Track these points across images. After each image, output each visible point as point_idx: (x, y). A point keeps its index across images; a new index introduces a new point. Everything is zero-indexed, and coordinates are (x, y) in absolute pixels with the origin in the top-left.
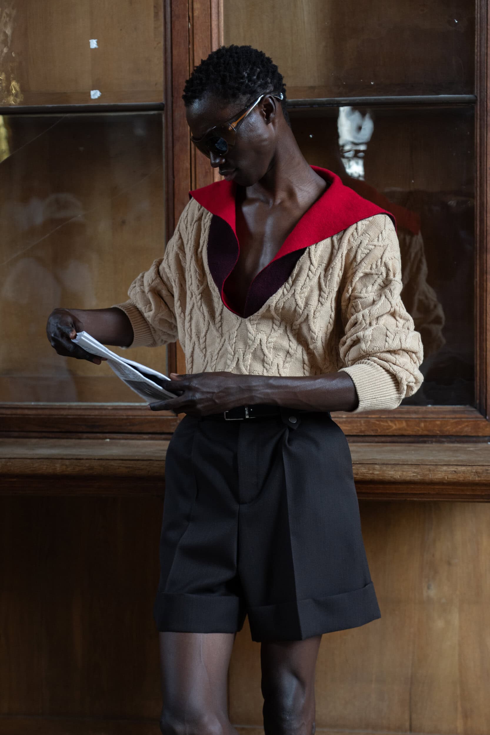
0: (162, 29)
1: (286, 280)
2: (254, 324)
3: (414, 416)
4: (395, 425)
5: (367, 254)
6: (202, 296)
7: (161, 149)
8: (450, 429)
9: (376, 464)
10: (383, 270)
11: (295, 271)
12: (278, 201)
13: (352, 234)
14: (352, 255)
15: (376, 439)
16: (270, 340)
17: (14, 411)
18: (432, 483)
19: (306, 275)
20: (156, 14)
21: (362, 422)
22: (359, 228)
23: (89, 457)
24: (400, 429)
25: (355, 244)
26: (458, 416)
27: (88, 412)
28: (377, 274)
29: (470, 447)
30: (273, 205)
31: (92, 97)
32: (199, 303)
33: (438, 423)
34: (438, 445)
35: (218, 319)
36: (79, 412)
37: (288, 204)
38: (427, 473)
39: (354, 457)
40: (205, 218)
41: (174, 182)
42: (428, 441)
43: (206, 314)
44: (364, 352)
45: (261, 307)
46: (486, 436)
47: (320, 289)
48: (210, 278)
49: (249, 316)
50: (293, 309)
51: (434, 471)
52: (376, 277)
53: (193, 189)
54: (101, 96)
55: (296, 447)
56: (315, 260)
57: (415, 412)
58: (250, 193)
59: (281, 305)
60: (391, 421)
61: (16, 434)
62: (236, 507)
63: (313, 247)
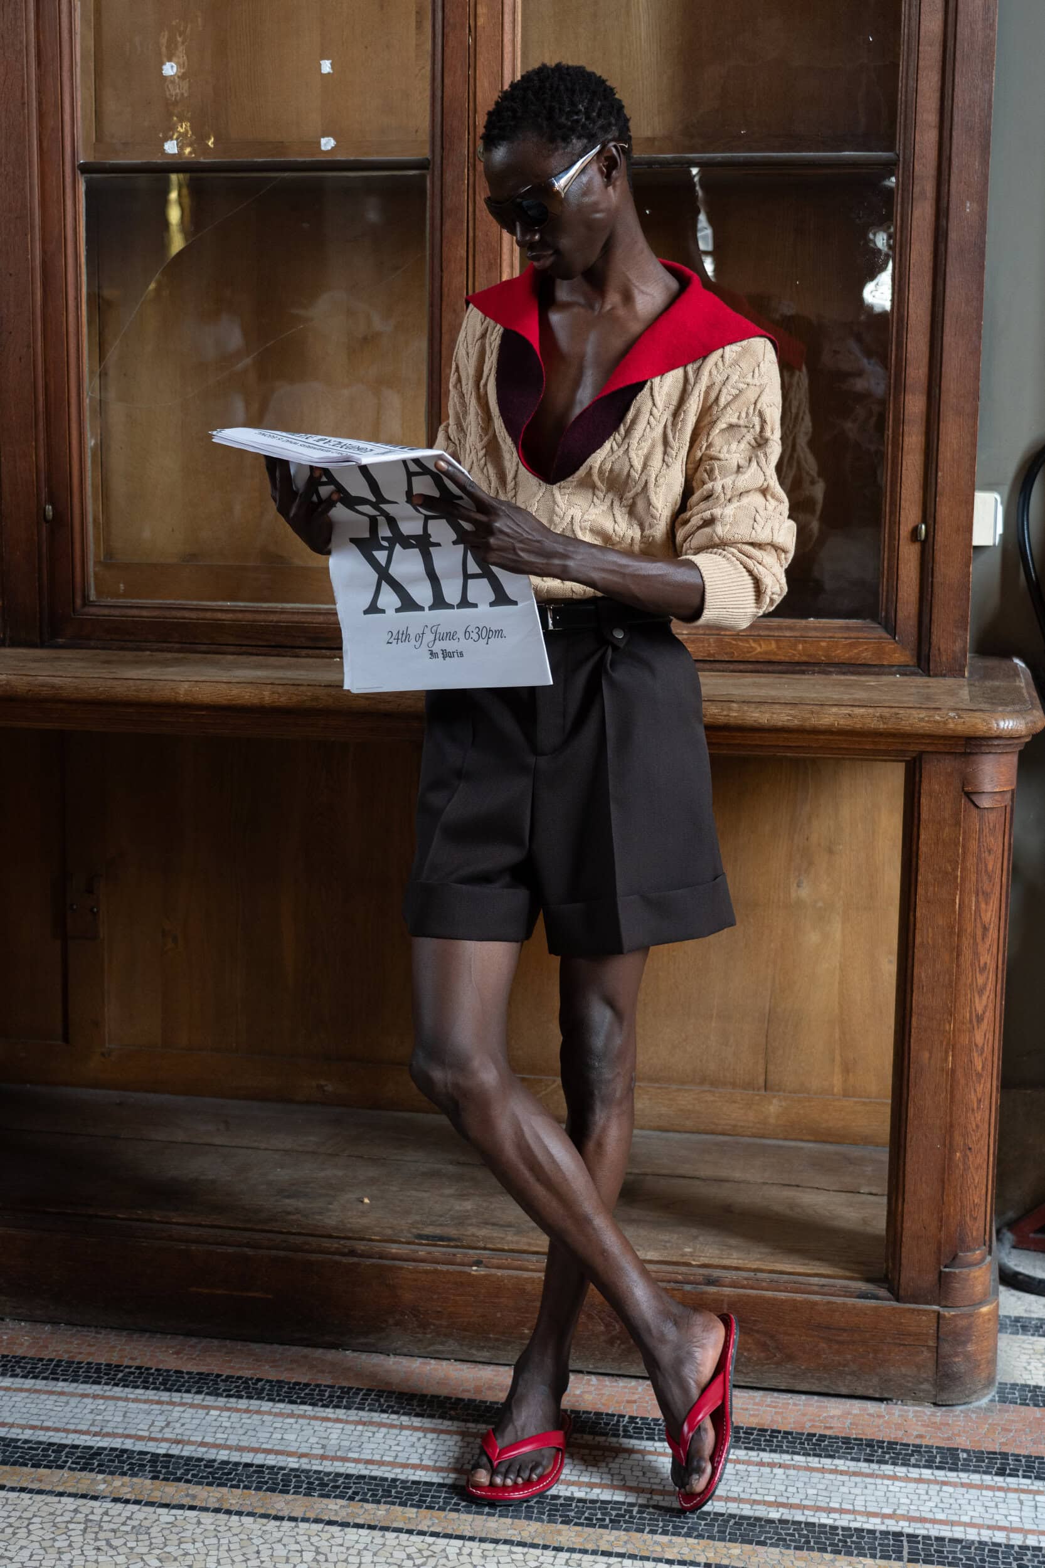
0: (428, 46)
1: (616, 428)
2: (565, 494)
3: (788, 634)
4: (760, 646)
5: (736, 397)
6: (486, 451)
7: (424, 231)
8: (841, 654)
9: (733, 701)
10: (756, 420)
11: (630, 416)
12: (608, 307)
13: (716, 364)
14: (713, 395)
15: (732, 667)
16: (586, 517)
17: (201, 615)
18: (815, 731)
19: (646, 422)
20: (419, 25)
21: (711, 640)
22: (727, 356)
23: (312, 683)
24: (766, 653)
25: (719, 379)
26: (853, 635)
27: (309, 619)
28: (746, 427)
29: (871, 681)
30: (600, 312)
31: (323, 148)
32: (483, 462)
33: (823, 644)
34: (823, 676)
35: (510, 484)
36: (296, 618)
37: (621, 312)
38: (809, 715)
39: (704, 691)
40: (492, 335)
41: (442, 278)
42: (808, 671)
43: (493, 478)
44: (719, 538)
45: (577, 469)
46: (893, 666)
47: (666, 443)
48: (498, 424)
49: (559, 481)
50: (625, 473)
51: (818, 713)
52: (744, 430)
53: (470, 293)
54: (336, 146)
55: (621, 675)
56: (660, 400)
57: (790, 628)
58: (563, 293)
59: (608, 466)
60: (754, 641)
61: (204, 648)
62: (531, 760)
63: (657, 380)
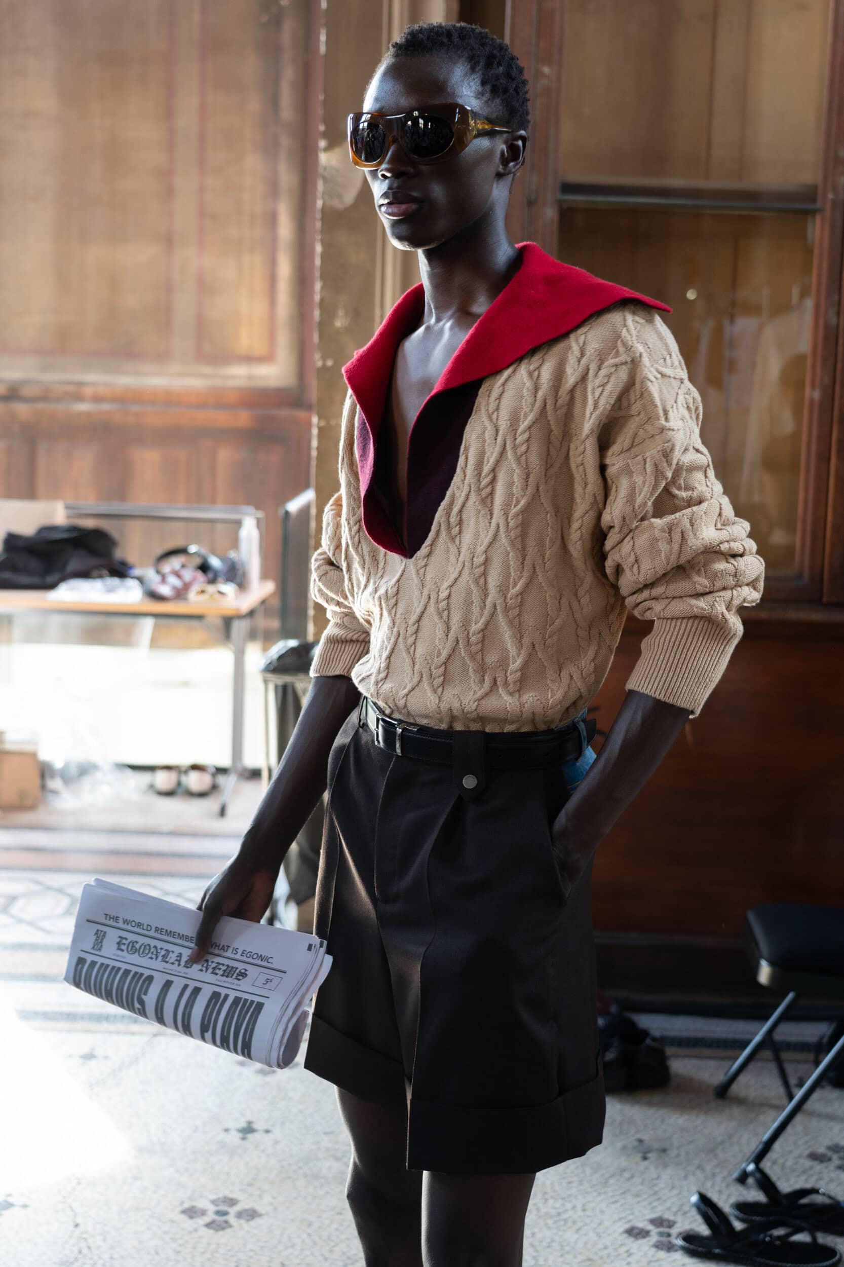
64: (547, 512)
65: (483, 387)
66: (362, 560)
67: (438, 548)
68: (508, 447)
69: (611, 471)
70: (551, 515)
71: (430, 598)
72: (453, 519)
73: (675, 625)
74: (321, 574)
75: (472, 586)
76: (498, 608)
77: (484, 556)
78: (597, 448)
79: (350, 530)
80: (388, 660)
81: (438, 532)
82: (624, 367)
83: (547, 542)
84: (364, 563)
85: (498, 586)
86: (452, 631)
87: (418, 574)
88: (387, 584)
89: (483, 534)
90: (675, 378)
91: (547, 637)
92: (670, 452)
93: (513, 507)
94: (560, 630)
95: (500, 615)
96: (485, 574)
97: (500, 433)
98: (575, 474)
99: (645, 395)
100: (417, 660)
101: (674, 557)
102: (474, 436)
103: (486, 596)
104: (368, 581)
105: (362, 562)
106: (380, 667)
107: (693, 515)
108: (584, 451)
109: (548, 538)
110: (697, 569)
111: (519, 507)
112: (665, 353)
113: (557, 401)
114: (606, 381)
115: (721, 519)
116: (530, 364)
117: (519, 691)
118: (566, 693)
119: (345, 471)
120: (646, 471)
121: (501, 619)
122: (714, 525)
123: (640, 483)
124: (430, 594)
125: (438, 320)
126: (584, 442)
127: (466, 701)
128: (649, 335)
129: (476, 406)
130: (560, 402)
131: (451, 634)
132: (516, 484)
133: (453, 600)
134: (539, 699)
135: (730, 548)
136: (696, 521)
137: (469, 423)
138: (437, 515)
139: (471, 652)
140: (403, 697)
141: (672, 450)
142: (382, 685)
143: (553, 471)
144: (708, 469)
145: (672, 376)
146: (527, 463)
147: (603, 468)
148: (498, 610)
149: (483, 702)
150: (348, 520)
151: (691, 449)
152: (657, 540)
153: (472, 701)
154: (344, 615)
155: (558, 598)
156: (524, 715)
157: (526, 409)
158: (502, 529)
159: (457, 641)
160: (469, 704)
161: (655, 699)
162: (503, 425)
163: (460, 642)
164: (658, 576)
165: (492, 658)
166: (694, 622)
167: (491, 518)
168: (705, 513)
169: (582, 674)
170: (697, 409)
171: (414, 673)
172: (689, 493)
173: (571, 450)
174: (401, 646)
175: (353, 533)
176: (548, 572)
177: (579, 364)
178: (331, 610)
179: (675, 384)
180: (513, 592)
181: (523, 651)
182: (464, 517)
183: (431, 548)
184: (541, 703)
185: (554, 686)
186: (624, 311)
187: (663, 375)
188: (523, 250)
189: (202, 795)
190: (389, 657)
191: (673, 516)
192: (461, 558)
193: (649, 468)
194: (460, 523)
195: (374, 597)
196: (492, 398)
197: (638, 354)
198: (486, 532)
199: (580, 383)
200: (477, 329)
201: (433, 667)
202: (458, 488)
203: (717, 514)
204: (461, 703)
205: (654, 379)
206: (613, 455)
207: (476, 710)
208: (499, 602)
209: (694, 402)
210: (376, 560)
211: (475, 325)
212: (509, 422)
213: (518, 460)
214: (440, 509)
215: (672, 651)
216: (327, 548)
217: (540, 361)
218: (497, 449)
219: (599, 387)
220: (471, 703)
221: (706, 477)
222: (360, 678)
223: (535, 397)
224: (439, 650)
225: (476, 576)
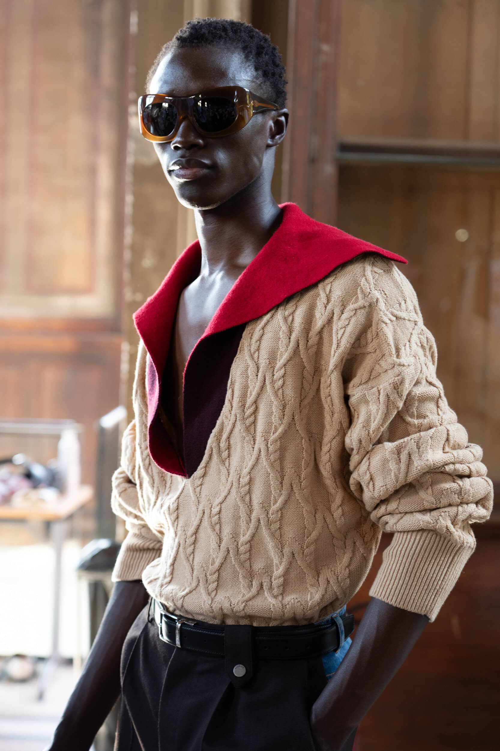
64: (302, 438)
65: (246, 330)
66: (152, 481)
67: (211, 470)
68: (267, 382)
69: (353, 400)
70: (305, 440)
71: (204, 512)
72: (223, 445)
73: (406, 538)
74: (121, 491)
75: (239, 503)
76: (261, 522)
77: (248, 477)
78: (342, 381)
79: (142, 453)
80: (172, 567)
81: (211, 456)
82: (363, 311)
83: (303, 464)
84: (154, 483)
85: (261, 503)
86: (223, 542)
87: (195, 492)
88: (170, 500)
89: (247, 457)
90: (409, 320)
91: (305, 547)
92: (400, 384)
93: (272, 434)
94: (316, 541)
95: (264, 528)
96: (249, 492)
97: (261, 370)
98: (324, 404)
99: (380, 334)
100: (195, 567)
101: (402, 476)
102: (239, 373)
103: (251, 511)
104: (157, 498)
105: (152, 482)
106: (166, 573)
107: (420, 439)
108: (330, 384)
109: (303, 460)
110: (426, 487)
111: (277, 433)
112: (400, 299)
113: (308, 341)
114: (347, 324)
115: (449, 444)
116: (285, 310)
117: (282, 594)
118: (323, 596)
119: (138, 402)
120: (379, 401)
121: (264, 532)
122: (442, 449)
123: (375, 411)
124: (204, 510)
125: (211, 273)
126: (330, 376)
127: (234, 601)
128: (386, 283)
129: (240, 346)
130: (310, 342)
131: (223, 545)
132: (275, 413)
133: (224, 515)
134: (299, 601)
135: (455, 469)
136: (422, 445)
137: (234, 361)
138: (210, 441)
139: (240, 560)
140: (181, 598)
141: (402, 382)
142: (166, 587)
143: (306, 402)
144: (440, 400)
145: (406, 318)
146: (283, 395)
147: (346, 398)
148: (262, 524)
149: (250, 603)
150: (140, 445)
151: (424, 382)
152: (388, 461)
153: (240, 602)
154: (141, 527)
155: (313, 513)
156: (286, 615)
157: (282, 349)
158: (263, 453)
159: (228, 551)
160: (238, 604)
161: (388, 604)
162: (263, 362)
163: (231, 552)
164: (390, 493)
165: (258, 565)
166: (422, 535)
167: (254, 444)
168: (431, 437)
169: (338, 579)
170: (431, 348)
171: (193, 579)
172: (421, 421)
173: (321, 383)
174: (181, 555)
175: (144, 456)
176: (304, 490)
177: (325, 310)
178: (130, 522)
179: (410, 325)
180: (274, 508)
181: (284, 560)
182: (232, 442)
183: (206, 469)
184: (301, 605)
185: (313, 590)
186: (364, 263)
187: (397, 318)
188: (284, 210)
189: (23, 681)
190: (173, 564)
191: (402, 440)
192: (230, 479)
193: (382, 398)
194: (229, 448)
195: (160, 513)
196: (254, 340)
197: (375, 300)
198: (249, 456)
199: (326, 326)
200: (241, 280)
201: (208, 574)
202: (227, 417)
203: (445, 439)
204: (231, 603)
205: (388, 322)
206: (353, 386)
207: (244, 609)
208: (262, 517)
209: (427, 342)
210: (164, 480)
211: (240, 277)
212: (268, 360)
213: (276, 393)
214: (212, 435)
215: (402, 561)
216: (126, 467)
217: (294, 308)
218: (258, 384)
219: (341, 328)
220: (240, 604)
221: (438, 407)
222: (149, 580)
223: (290, 338)
224: (213, 559)
225: (242, 494)
